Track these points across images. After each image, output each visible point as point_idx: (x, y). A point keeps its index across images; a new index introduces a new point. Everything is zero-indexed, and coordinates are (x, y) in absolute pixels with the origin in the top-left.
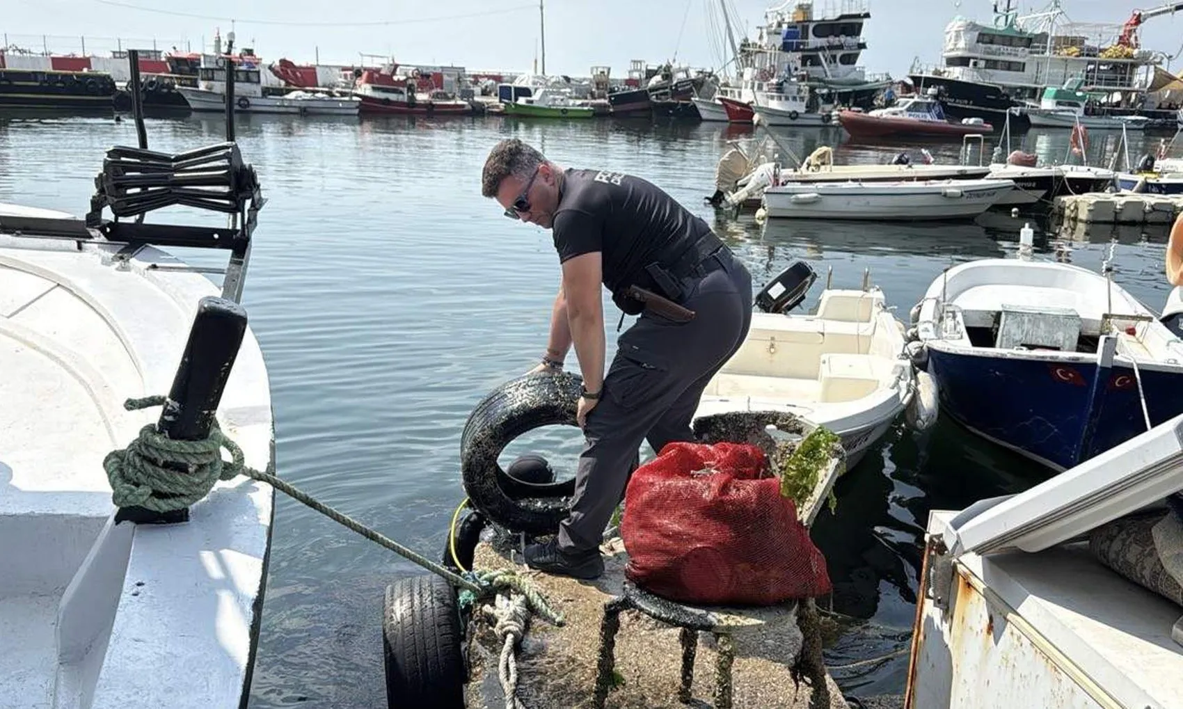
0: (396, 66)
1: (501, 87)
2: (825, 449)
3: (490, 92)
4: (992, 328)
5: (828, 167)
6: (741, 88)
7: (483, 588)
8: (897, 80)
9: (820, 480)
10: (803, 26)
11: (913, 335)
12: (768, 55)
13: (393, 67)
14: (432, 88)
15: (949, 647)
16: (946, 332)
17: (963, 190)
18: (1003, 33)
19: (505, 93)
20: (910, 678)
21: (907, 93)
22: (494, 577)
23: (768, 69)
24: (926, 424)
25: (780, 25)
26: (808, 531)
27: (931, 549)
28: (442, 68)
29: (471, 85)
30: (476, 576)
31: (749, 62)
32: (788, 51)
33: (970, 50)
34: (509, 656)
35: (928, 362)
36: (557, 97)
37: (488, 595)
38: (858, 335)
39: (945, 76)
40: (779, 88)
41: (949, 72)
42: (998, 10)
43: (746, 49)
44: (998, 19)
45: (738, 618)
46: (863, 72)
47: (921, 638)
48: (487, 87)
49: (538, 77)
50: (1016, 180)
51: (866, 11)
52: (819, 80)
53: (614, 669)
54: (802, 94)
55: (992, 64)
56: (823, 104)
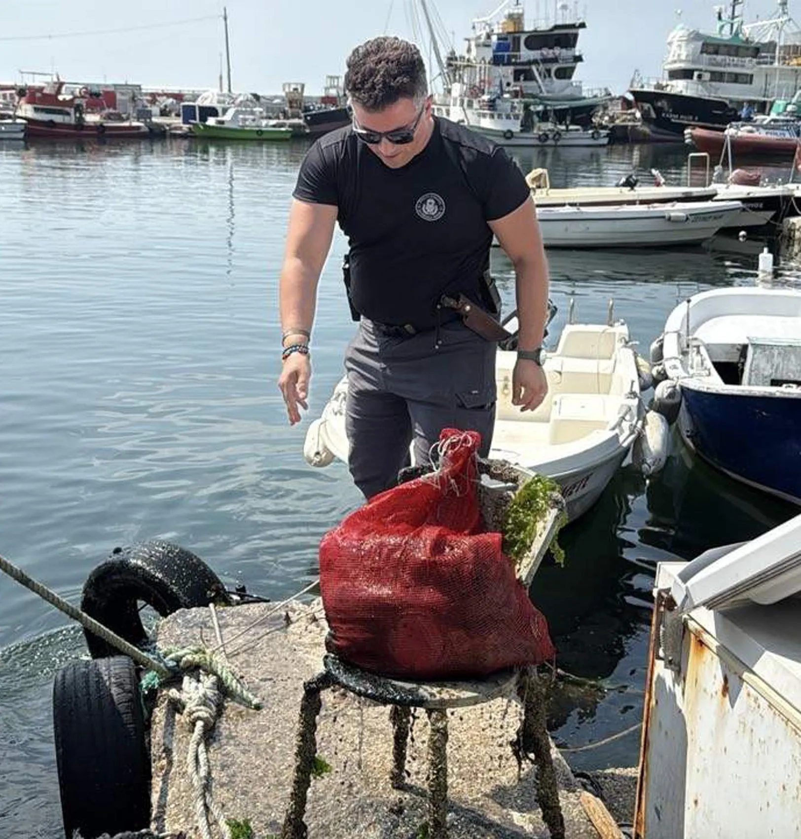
0: (61, 84)
1: (184, 107)
2: (543, 499)
3: (170, 112)
4: (738, 363)
5: (544, 190)
6: (448, 105)
7: (169, 669)
8: (618, 95)
9: (538, 533)
10: (514, 39)
11: (659, 373)
12: (478, 69)
13: (57, 86)
14: (103, 109)
15: (683, 712)
16: (692, 368)
17: (689, 213)
18: (728, 43)
19: (188, 113)
20: (642, 749)
21: (628, 109)
22: (182, 657)
23: (477, 84)
24: (653, 468)
25: (489, 36)
26: (527, 591)
27: (659, 605)
28: (115, 85)
29: (149, 105)
30: (162, 655)
31: (457, 77)
32: (498, 65)
33: (693, 62)
34: (198, 744)
35: (681, 402)
36: (247, 117)
37: (174, 678)
38: (598, 374)
39: (668, 90)
40: (492, 105)
41: (672, 86)
42: (723, 18)
43: (454, 63)
44: (722, 27)
45: (452, 691)
46: (581, 88)
47: (653, 702)
48: (166, 106)
49: (223, 95)
50: (743, 200)
51: (581, 21)
52: (533, 96)
53: (316, 755)
54: (517, 112)
55: (718, 77)
56: (539, 122)
